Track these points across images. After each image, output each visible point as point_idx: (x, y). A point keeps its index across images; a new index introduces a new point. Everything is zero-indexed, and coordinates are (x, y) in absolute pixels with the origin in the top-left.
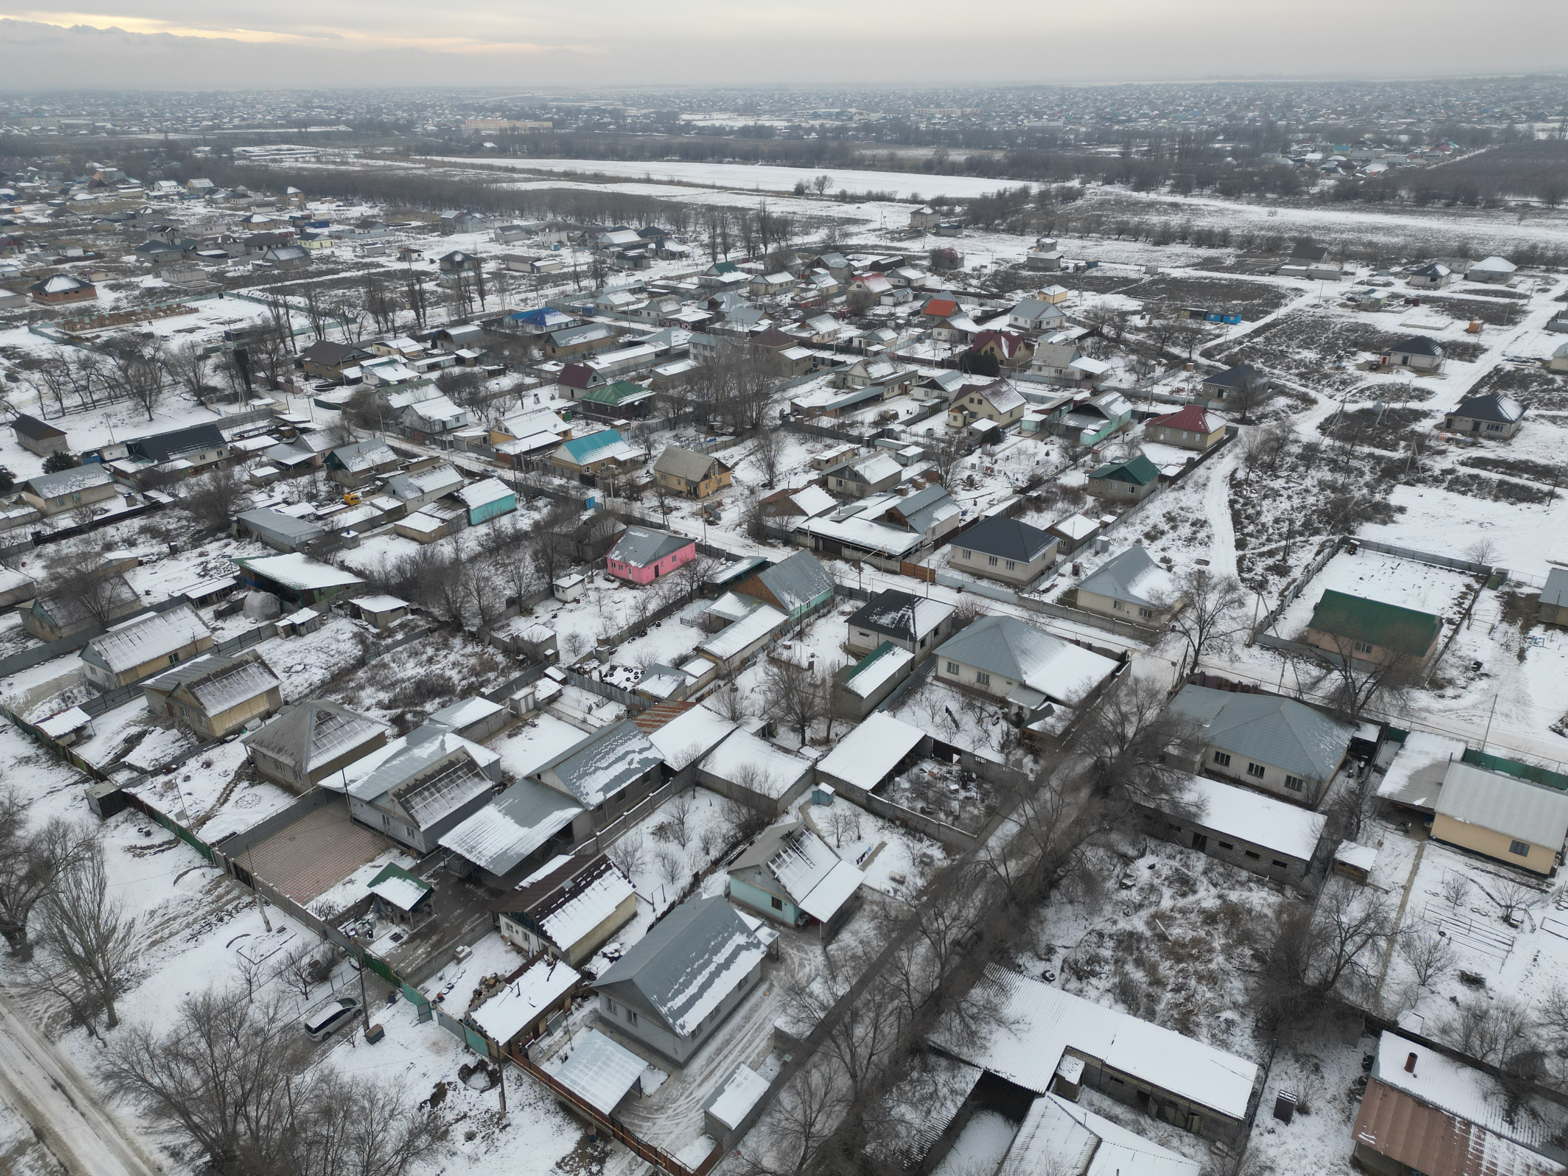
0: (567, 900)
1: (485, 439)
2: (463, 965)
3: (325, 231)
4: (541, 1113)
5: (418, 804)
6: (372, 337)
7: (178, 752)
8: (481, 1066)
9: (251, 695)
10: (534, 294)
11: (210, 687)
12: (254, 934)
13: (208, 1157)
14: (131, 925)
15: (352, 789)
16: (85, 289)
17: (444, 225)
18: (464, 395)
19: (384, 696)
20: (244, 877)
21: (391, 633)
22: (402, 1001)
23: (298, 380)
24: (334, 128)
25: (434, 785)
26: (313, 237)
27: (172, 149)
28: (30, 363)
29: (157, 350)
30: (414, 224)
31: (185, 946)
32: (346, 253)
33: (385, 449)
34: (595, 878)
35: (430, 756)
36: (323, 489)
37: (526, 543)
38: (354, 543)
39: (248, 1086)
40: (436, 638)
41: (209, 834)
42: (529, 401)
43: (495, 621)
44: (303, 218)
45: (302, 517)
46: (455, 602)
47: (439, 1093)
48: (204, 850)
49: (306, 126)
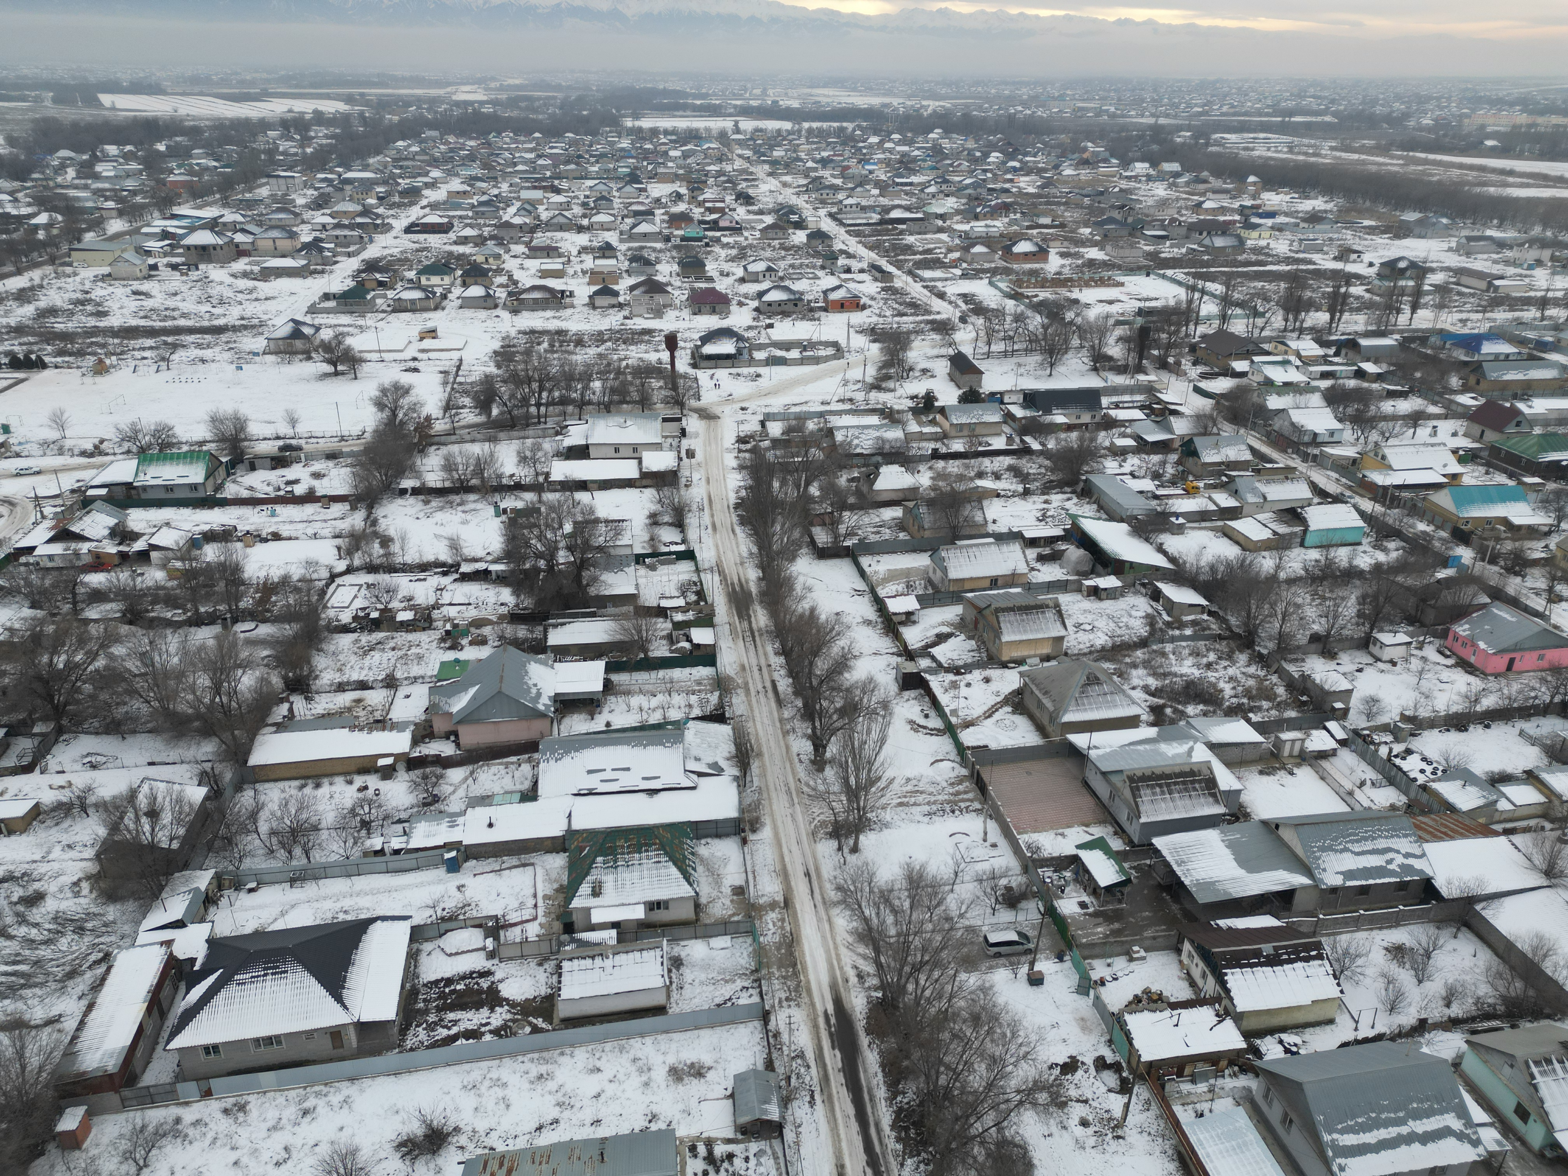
0: (1261, 964)
1: (1354, 461)
2: (1134, 965)
3: (1269, 222)
4: (1158, 1150)
5: (1146, 796)
6: (1274, 334)
7: (970, 661)
8: (1116, 1067)
9: (1040, 636)
10: (1480, 316)
11: (1011, 617)
12: (974, 837)
13: (880, 995)
14: (891, 781)
15: (1093, 754)
16: (1041, 254)
17: (1400, 228)
18: (1350, 411)
19: (1153, 683)
20: (981, 786)
21: (1181, 625)
22: (1068, 964)
23: (1186, 364)
24: (1319, 119)
25: (1168, 785)
26: (1255, 227)
27: (1158, 133)
28: (979, 309)
29: (1077, 315)
30: (1367, 223)
31: (921, 818)
32: (1281, 246)
33: (1244, 447)
34: (1299, 959)
35: (1174, 756)
36: (1170, 470)
37: (1358, 582)
38: (1179, 530)
39: (927, 958)
40: (1223, 646)
41: (969, 738)
42: (1423, 432)
43: (1291, 652)
44: (1253, 207)
45: (1141, 492)
46: (1256, 618)
47: (1071, 1066)
48: (961, 749)
49: (1291, 116)
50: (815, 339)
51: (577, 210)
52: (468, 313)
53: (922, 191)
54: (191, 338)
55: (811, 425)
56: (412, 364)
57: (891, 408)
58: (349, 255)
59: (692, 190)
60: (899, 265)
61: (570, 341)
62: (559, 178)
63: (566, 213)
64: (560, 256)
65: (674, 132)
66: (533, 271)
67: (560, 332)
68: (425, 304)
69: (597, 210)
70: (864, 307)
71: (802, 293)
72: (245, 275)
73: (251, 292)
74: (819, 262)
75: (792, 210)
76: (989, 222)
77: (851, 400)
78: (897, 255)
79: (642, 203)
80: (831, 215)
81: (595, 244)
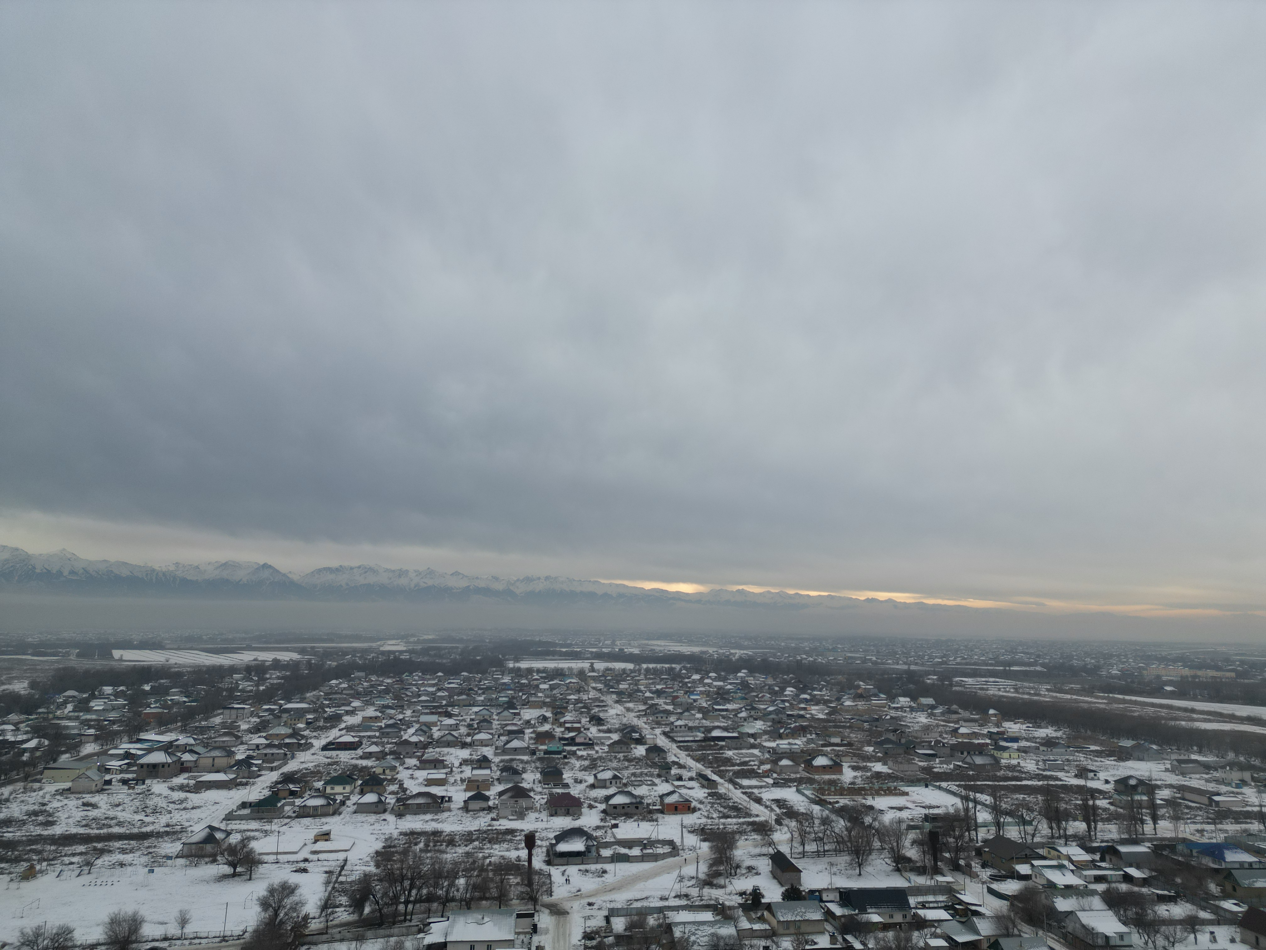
3: (1015, 745)
6: (1044, 840)
10: (1212, 827)
16: (836, 767)
17: (1121, 752)
18: (1130, 914)
23: (976, 866)
24: (1032, 668)
26: (1005, 749)
27: (911, 676)
28: (791, 813)
29: (874, 820)
30: (1093, 748)
32: (1030, 765)
44: (998, 733)
49: (1010, 666)
50: (654, 837)
51: (463, 730)
52: (360, 817)
53: (736, 715)
54: (118, 844)
55: (651, 921)
56: (302, 865)
57: (723, 904)
58: (272, 769)
59: (555, 714)
60: (721, 774)
61: (443, 841)
62: (453, 705)
63: (454, 733)
64: (445, 767)
65: (544, 670)
66: (421, 780)
67: (436, 833)
68: (325, 810)
69: (479, 730)
70: (694, 810)
71: (642, 798)
72: (182, 788)
73: (182, 801)
74: (656, 771)
75: (634, 729)
76: (791, 741)
77: (686, 896)
78: (719, 766)
79: (515, 724)
80: (665, 734)
81: (475, 757)
